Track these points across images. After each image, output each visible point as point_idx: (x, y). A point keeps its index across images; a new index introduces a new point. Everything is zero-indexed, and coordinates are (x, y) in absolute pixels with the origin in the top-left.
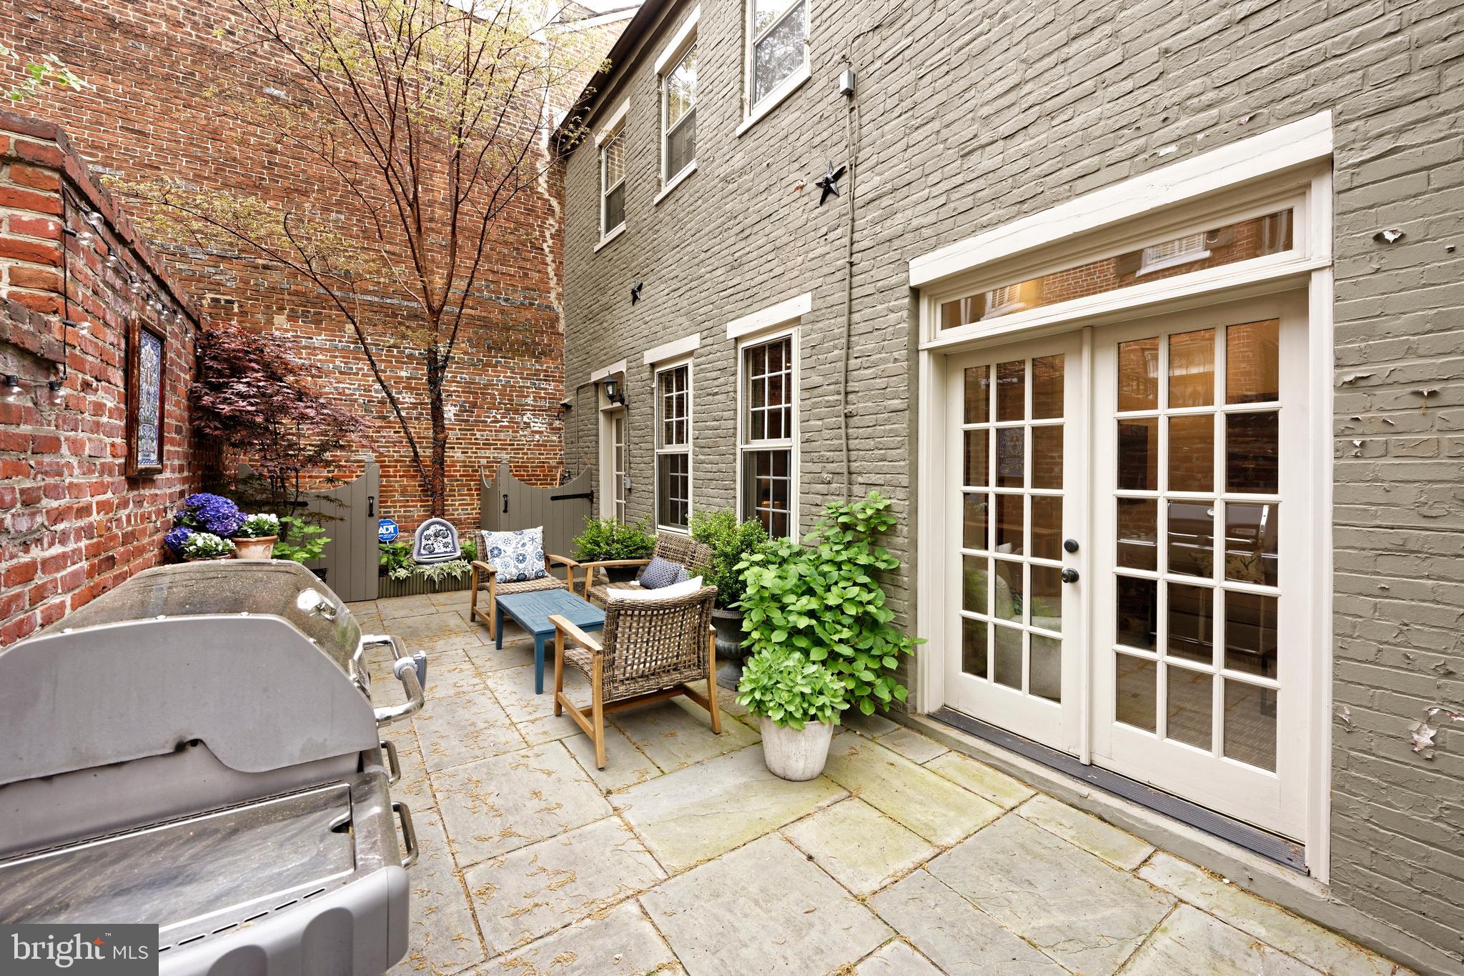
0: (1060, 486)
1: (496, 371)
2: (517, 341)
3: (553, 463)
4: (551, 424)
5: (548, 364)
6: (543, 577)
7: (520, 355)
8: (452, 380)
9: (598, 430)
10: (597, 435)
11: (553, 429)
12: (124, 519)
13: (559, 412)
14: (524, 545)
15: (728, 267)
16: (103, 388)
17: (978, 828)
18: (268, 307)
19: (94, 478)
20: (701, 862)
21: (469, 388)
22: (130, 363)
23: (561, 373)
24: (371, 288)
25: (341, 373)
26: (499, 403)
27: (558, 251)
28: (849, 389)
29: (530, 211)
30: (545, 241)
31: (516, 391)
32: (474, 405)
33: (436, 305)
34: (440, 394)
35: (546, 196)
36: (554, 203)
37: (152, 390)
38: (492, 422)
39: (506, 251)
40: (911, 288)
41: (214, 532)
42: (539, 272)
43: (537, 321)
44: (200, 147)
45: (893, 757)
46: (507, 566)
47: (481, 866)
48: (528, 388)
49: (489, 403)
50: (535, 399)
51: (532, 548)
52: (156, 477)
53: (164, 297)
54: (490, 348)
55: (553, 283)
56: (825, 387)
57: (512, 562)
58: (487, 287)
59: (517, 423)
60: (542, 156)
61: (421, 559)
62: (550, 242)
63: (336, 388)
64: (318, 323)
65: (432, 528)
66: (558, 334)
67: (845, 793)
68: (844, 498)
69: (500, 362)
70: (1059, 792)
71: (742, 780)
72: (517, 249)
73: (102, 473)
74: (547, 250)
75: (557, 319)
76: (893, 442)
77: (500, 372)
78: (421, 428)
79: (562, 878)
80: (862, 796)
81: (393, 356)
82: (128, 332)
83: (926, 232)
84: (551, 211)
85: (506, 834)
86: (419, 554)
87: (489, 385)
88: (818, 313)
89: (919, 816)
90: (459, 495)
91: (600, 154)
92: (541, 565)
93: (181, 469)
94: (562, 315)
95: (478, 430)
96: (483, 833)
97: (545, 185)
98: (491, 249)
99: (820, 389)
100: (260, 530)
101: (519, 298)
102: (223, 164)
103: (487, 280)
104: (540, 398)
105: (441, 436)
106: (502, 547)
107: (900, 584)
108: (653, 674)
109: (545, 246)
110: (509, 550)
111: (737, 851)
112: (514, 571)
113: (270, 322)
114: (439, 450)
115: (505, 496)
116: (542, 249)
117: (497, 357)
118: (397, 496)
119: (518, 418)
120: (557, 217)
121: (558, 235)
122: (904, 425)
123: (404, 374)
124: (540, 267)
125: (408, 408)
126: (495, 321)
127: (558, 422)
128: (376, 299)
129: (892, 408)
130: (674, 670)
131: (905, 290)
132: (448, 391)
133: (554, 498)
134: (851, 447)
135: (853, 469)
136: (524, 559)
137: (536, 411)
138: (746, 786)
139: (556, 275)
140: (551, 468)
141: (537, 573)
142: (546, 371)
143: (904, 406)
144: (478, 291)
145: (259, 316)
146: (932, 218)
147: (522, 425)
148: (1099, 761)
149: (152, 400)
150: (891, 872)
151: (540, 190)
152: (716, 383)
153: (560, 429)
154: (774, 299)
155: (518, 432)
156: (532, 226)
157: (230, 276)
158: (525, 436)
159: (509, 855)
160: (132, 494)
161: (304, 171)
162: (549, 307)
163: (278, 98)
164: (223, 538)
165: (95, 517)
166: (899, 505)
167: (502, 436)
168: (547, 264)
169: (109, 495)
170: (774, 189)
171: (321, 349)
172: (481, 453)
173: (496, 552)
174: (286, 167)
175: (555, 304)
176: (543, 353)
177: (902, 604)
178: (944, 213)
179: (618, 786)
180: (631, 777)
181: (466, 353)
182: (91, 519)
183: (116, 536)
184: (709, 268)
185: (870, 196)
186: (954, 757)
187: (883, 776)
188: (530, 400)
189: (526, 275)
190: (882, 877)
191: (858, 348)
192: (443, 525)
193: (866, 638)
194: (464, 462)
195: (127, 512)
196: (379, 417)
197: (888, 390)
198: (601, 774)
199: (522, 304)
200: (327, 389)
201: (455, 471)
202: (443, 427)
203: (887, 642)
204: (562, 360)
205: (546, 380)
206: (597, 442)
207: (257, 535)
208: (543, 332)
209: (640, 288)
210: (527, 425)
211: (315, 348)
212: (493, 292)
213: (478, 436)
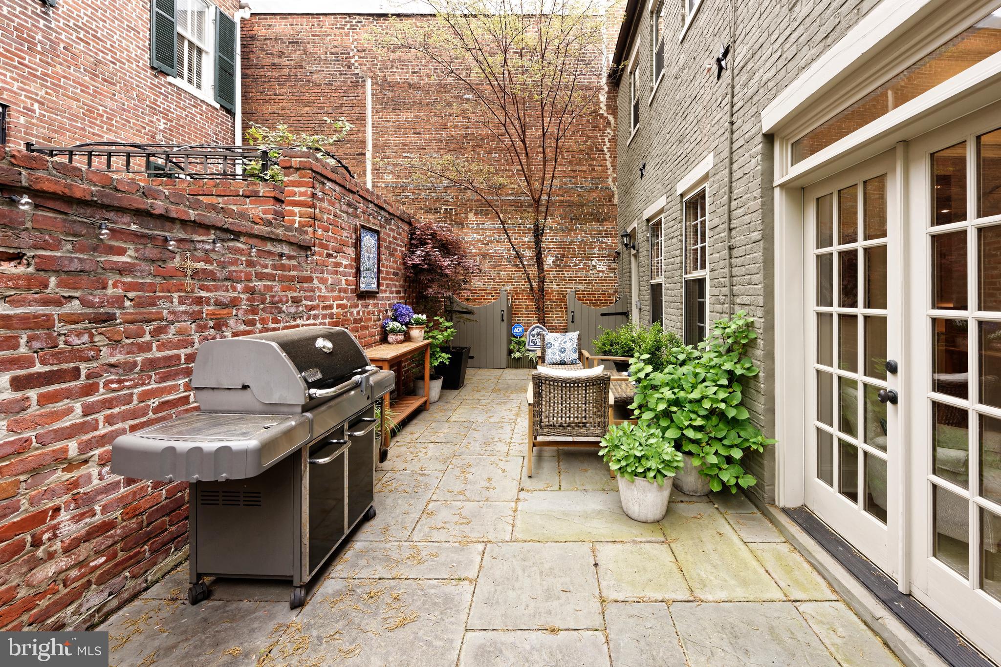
0: (885, 307)
1: (575, 234)
2: (588, 213)
3: (611, 291)
4: (610, 266)
5: (608, 226)
6: (576, 364)
7: (590, 222)
8: (549, 241)
9: (630, 268)
10: (630, 272)
11: (611, 269)
12: (355, 312)
13: (615, 257)
14: (565, 342)
15: (678, 142)
16: (341, 256)
17: (746, 600)
18: (466, 210)
19: (336, 294)
20: (533, 541)
21: (561, 245)
22: (357, 244)
23: (616, 231)
24: (510, 192)
25: (497, 241)
26: (578, 254)
27: (613, 151)
28: (732, 226)
29: (596, 127)
30: (605, 145)
31: (588, 245)
32: (563, 256)
33: (537, 197)
34: (540, 250)
35: (606, 115)
36: (611, 118)
37: (371, 256)
38: (574, 266)
39: (581, 156)
40: (763, 135)
41: (399, 322)
42: (601, 166)
43: (600, 198)
44: (439, 134)
45: (727, 529)
46: (554, 355)
47: (439, 503)
48: (595, 242)
49: (572, 254)
50: (599, 250)
51: (570, 344)
52: (378, 295)
53: (383, 213)
54: (572, 219)
55: (610, 172)
56: (720, 226)
57: (557, 352)
58: (570, 181)
59: (588, 266)
60: (603, 89)
61: (529, 348)
62: (608, 145)
63: (495, 250)
64: (486, 215)
65: (536, 330)
66: (614, 205)
67: (662, 539)
68: (727, 316)
69: (578, 227)
70: (857, 606)
71: (599, 507)
72: (588, 154)
73: (340, 292)
74: (606, 150)
75: (613, 195)
76: (754, 267)
77: (578, 234)
78: (533, 271)
79: (464, 521)
80: (672, 545)
81: (521, 230)
82: (356, 230)
83: (771, 84)
84: (609, 124)
85: (462, 493)
86: (529, 345)
87: (572, 242)
88: (716, 167)
89: (702, 573)
90: (556, 311)
91: (630, 78)
92: (575, 356)
93: (398, 292)
94: (616, 192)
95: (566, 271)
96: (452, 489)
97: (605, 108)
98: (572, 157)
99: (718, 228)
100: (418, 322)
101: (589, 185)
102: (449, 140)
103: (570, 177)
104: (603, 249)
105: (542, 275)
106: (553, 343)
107: (759, 390)
108: (568, 426)
109: (605, 148)
110: (556, 345)
111: (558, 544)
112: (558, 358)
113: (467, 217)
114: (541, 283)
115: (573, 312)
116: (603, 151)
117: (575, 224)
118: (524, 311)
119: (589, 262)
120: (613, 127)
121: (614, 140)
122: (760, 254)
123: (526, 239)
124: (602, 162)
125: (529, 259)
126: (575, 202)
127: (614, 264)
128: (513, 198)
129: (753, 239)
130: (583, 426)
131: (759, 138)
132: (549, 248)
133: (602, 315)
134: (734, 274)
135: (734, 292)
136: (564, 352)
137: (600, 257)
138: (600, 512)
139: (612, 166)
140: (609, 296)
141: (572, 360)
142: (606, 231)
143: (759, 237)
144: (565, 185)
145: (463, 215)
146: (773, 71)
147: (591, 267)
148: (918, 594)
149: (371, 260)
150: (641, 595)
151: (601, 112)
152: (673, 230)
153: (615, 269)
154: (697, 161)
155: (589, 271)
156: (596, 137)
157: (450, 197)
158: (593, 274)
159: (453, 502)
160: (360, 302)
161: (480, 134)
162: (608, 188)
163: (469, 99)
164: (402, 325)
165: (335, 310)
166: (758, 321)
167: (579, 274)
168: (606, 160)
169: (345, 301)
170: (698, 76)
171: (488, 229)
172: (568, 285)
173: (549, 345)
174: (473, 134)
175: (612, 185)
176: (604, 219)
177: (760, 406)
178: (781, 63)
179: (531, 488)
180: (541, 485)
181: (559, 224)
182: (333, 311)
183: (350, 320)
184: (670, 145)
185: (742, 64)
186: (785, 548)
187: (703, 539)
188: (596, 251)
189: (593, 169)
190: (631, 595)
191: (736, 191)
192: (541, 328)
193: (721, 430)
194: (558, 291)
195: (357, 309)
196: (514, 265)
197: (752, 224)
198: (528, 480)
199: (591, 189)
200: (491, 251)
201: (553, 296)
202: (543, 269)
203: (739, 437)
204: (616, 222)
205: (606, 237)
206: (630, 277)
207: (416, 324)
208: (604, 205)
209: (644, 167)
210: (595, 267)
211: (485, 229)
212: (574, 184)
213: (566, 275)
